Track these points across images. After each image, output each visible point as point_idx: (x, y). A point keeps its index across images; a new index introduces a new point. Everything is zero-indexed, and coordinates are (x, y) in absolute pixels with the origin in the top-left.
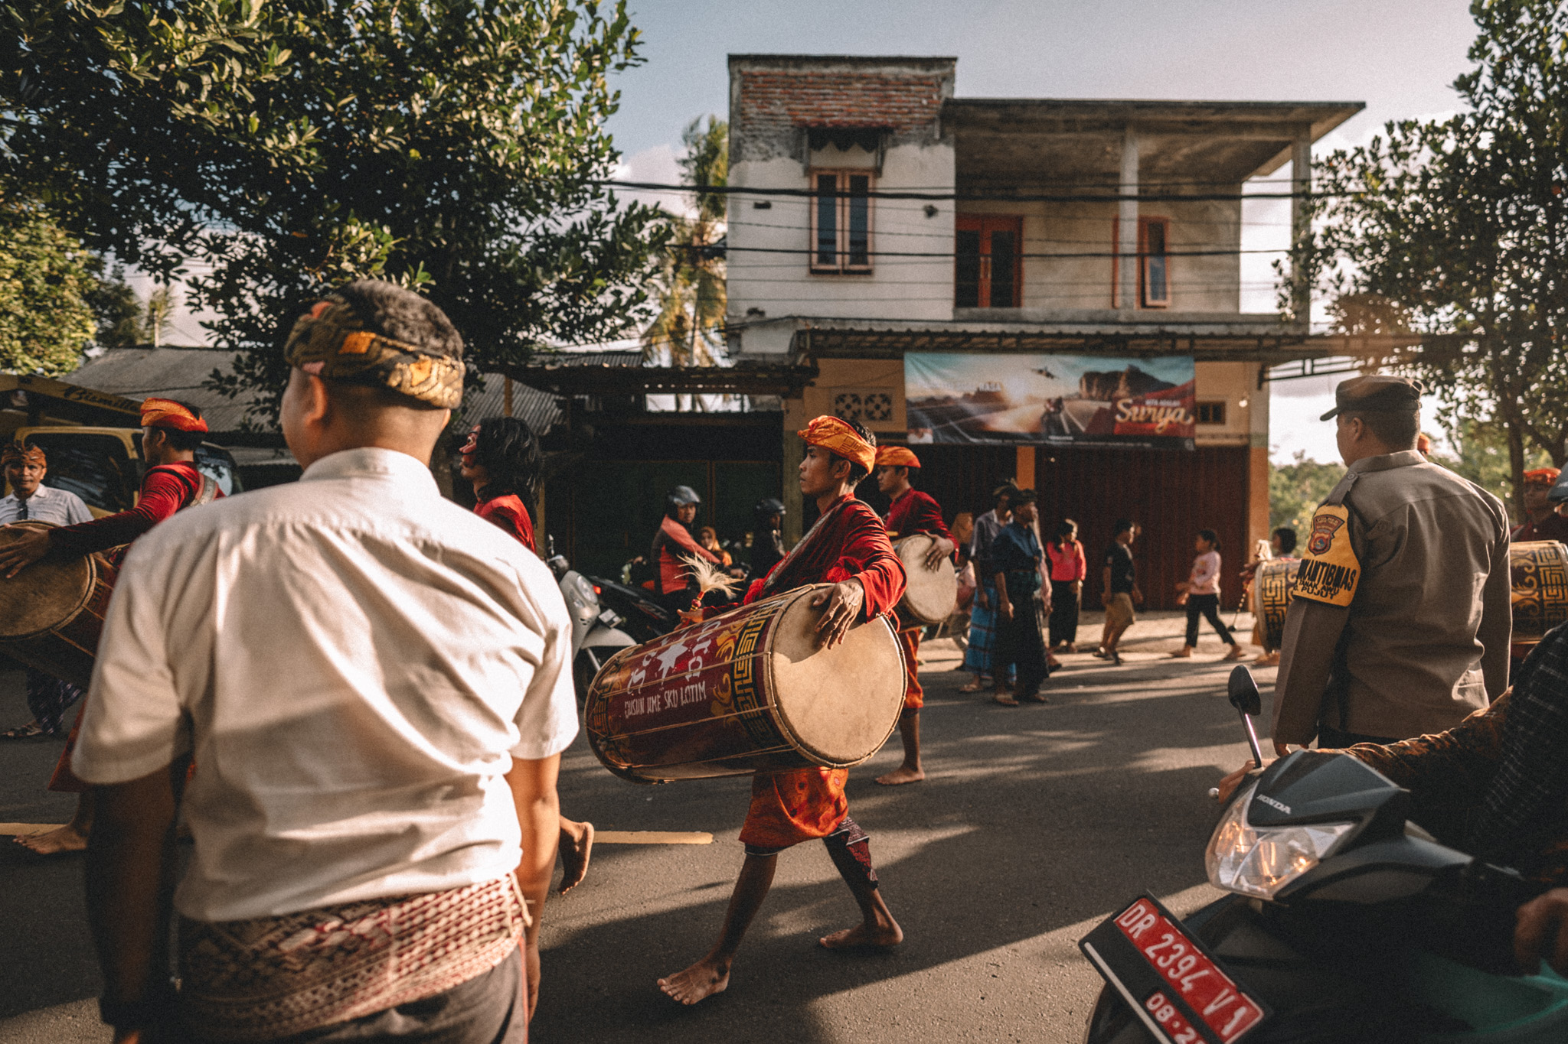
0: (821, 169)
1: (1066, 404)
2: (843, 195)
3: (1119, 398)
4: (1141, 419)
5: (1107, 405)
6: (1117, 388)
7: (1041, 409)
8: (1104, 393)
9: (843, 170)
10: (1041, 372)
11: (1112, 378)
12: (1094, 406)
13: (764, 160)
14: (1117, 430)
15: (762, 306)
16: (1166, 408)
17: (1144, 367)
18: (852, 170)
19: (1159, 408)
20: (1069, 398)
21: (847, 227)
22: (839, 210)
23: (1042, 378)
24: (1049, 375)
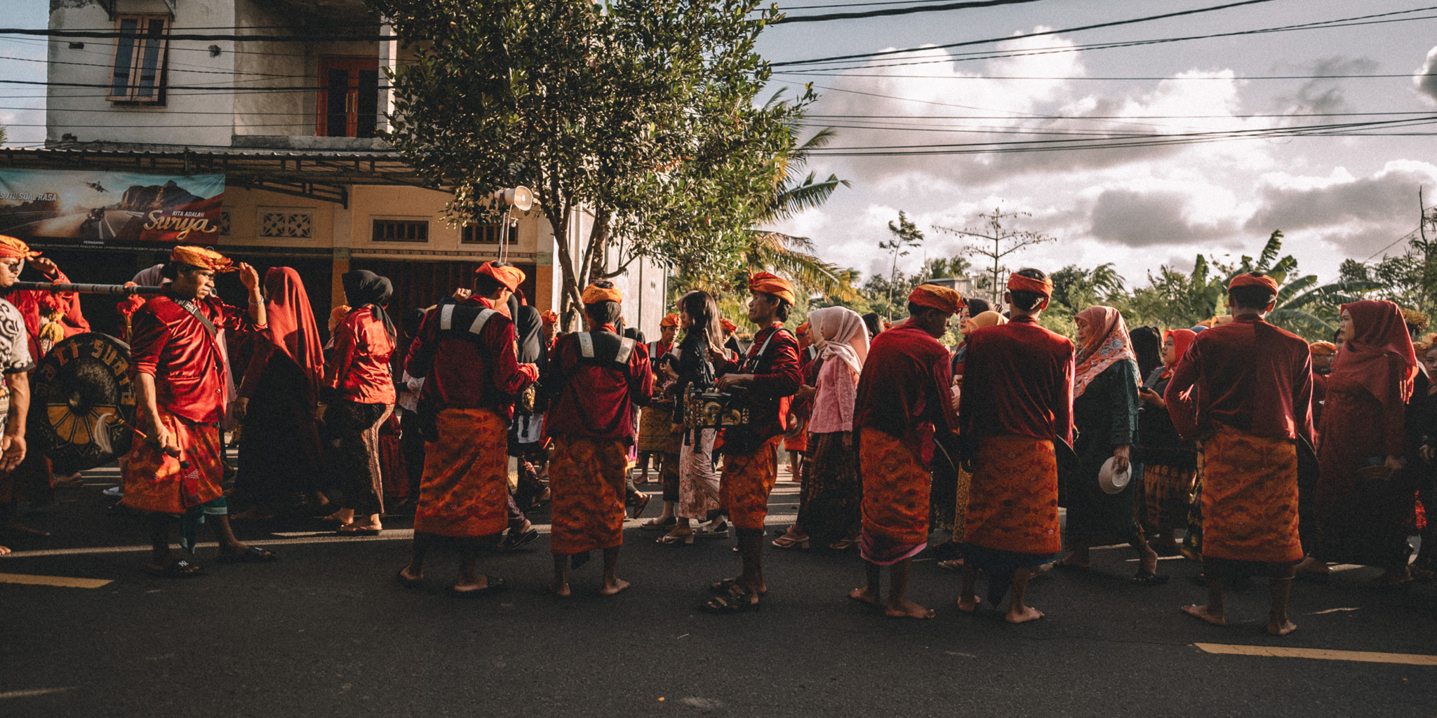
0: (125, 14)
1: (107, 214)
2: (141, 37)
3: (152, 209)
4: (165, 227)
5: (140, 215)
6: (153, 200)
7: (83, 217)
8: (142, 203)
9: (142, 16)
10: (94, 185)
11: (153, 190)
12: (127, 215)
13: (78, 6)
14: (142, 236)
15: (74, 132)
16: (190, 218)
17: (182, 183)
18: (151, 14)
19: (183, 218)
20: (110, 209)
21: (140, 65)
22: (135, 50)
23: (94, 191)
24: (100, 189)
